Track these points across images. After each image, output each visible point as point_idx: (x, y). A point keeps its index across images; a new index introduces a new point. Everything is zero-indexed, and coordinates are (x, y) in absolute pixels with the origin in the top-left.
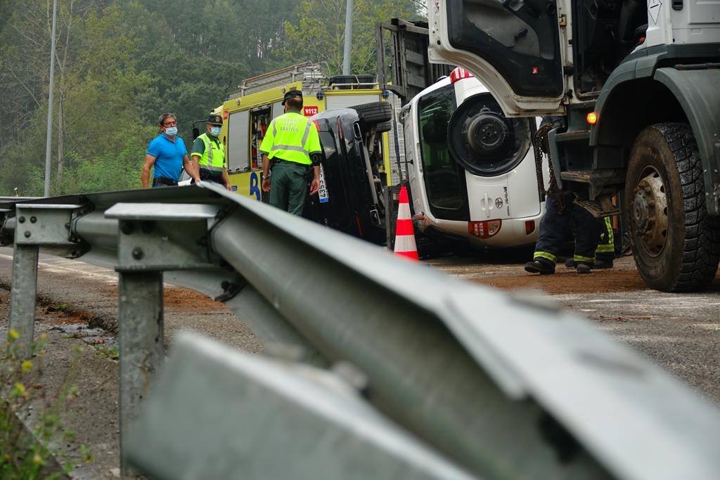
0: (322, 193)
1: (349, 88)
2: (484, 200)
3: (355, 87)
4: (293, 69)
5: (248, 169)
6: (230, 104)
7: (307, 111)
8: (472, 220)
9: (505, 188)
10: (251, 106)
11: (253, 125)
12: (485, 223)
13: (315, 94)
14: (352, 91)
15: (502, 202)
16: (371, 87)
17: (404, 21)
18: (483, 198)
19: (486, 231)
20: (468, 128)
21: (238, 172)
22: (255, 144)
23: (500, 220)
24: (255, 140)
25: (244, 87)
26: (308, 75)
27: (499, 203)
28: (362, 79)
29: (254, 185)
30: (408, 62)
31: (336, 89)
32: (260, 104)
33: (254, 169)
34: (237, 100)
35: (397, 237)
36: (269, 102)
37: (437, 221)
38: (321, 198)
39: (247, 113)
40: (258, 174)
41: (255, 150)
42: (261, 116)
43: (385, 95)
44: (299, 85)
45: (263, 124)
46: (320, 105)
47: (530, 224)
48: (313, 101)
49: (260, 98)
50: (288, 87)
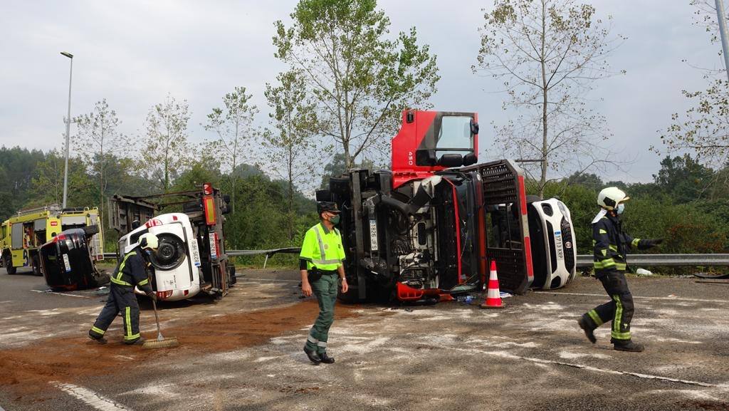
1: (72, 213)
2: (164, 281)
4: (45, 205)
5: (23, 248)
6: (13, 219)
7: (52, 224)
9: (174, 276)
10: (24, 221)
11: (25, 229)
12: (165, 292)
13: (56, 216)
14: (74, 214)
15: (173, 282)
16: (82, 213)
17: (119, 197)
19: (165, 296)
21: (17, 249)
22: (26, 237)
23: (172, 290)
25: (20, 213)
26: (52, 208)
27: (171, 283)
28: (78, 210)
29: (25, 255)
30: (121, 215)
31: (66, 214)
32: (28, 220)
33: (25, 248)
34: (16, 218)
39: (21, 224)
40: (28, 250)
41: (26, 240)
42: (29, 225)
43: (88, 216)
44: (48, 213)
45: (29, 229)
46: (59, 221)
47: (187, 292)
48: (55, 219)
49: (28, 217)
50: (42, 213)
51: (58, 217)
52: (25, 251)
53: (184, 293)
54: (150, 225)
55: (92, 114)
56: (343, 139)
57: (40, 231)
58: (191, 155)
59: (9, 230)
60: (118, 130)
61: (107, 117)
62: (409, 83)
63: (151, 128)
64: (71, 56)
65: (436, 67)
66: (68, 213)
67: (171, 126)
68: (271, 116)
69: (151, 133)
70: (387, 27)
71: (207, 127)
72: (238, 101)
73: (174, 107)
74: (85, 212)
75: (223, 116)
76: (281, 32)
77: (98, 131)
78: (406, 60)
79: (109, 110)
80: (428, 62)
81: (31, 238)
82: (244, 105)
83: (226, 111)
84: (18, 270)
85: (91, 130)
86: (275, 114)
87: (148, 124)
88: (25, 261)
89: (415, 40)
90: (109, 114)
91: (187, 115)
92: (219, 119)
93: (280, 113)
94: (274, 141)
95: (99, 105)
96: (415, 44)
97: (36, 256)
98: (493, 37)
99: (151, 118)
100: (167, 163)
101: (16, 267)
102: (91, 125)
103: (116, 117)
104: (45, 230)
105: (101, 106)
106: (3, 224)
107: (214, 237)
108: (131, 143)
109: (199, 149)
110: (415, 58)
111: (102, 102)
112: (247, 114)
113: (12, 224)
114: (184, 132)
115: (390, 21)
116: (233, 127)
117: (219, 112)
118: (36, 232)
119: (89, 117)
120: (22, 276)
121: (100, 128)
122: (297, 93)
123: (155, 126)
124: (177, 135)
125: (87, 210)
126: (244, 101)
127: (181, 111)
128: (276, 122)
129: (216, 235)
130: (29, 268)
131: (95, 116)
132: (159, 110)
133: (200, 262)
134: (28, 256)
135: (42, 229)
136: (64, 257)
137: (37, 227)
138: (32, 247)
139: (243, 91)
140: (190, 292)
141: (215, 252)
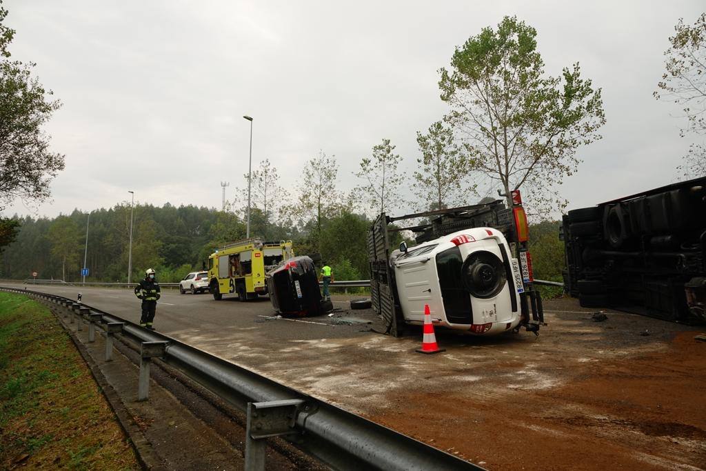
2: (484, 312)
4: (249, 239)
5: (228, 277)
6: (219, 252)
7: (256, 255)
8: (474, 324)
9: (495, 305)
11: (230, 261)
12: (482, 325)
13: (259, 248)
14: (272, 247)
15: (493, 313)
16: (279, 245)
19: (483, 330)
20: (472, 272)
21: (224, 278)
22: (231, 268)
23: (491, 323)
24: (231, 266)
27: (491, 314)
28: (276, 243)
29: (232, 283)
31: (267, 246)
32: (234, 253)
33: (231, 277)
34: (223, 251)
35: (424, 334)
36: (238, 252)
37: (451, 324)
39: (228, 256)
40: (234, 279)
41: (231, 270)
42: (234, 257)
43: (284, 248)
44: (253, 245)
45: (235, 260)
46: (261, 253)
47: (509, 325)
48: (258, 251)
49: (234, 250)
50: (247, 246)
51: (261, 250)
52: (231, 280)
53: (505, 326)
54: (461, 242)
55: (258, 172)
56: (501, 174)
57: (246, 262)
58: (338, 201)
59: (216, 262)
60: (278, 183)
61: (269, 173)
62: (577, 116)
63: (307, 179)
64: (251, 119)
65: (599, 100)
67: (324, 176)
68: (419, 161)
69: (308, 183)
70: (542, 68)
71: (358, 175)
72: (385, 150)
73: (325, 161)
74: (282, 245)
75: (372, 165)
76: (445, 76)
77: (263, 184)
78: (569, 94)
79: (271, 167)
80: (593, 94)
81: (236, 268)
82: (389, 155)
83: (374, 161)
84: (223, 297)
85: (258, 184)
86: (423, 159)
87: (304, 176)
88: (231, 289)
89: (578, 75)
90: (270, 171)
91: (335, 168)
92: (368, 168)
93: (428, 158)
94: (428, 182)
95: (262, 164)
96: (580, 78)
97: (241, 284)
98: (683, 59)
99: (306, 171)
100: (319, 208)
101: (221, 294)
102: (258, 180)
103: (275, 173)
104: (251, 261)
105: (265, 164)
106: (210, 257)
107: (525, 257)
108: (287, 194)
109: (346, 196)
110: (577, 93)
111: (265, 162)
112: (393, 161)
113: (218, 257)
114: (334, 181)
115: (543, 63)
116: (380, 174)
117: (366, 162)
118: (241, 263)
119: (256, 172)
120: (226, 302)
121: (264, 182)
122: (443, 139)
123: (310, 176)
124: (329, 184)
125: (283, 243)
126: (389, 151)
127: (330, 164)
128: (424, 166)
129: (528, 255)
130: (235, 295)
131: (260, 173)
132: (313, 164)
133: (522, 288)
134: (234, 284)
135: (248, 260)
136: (296, 284)
137: (243, 259)
138: (237, 277)
139: (387, 142)
140: (512, 325)
141: (528, 275)
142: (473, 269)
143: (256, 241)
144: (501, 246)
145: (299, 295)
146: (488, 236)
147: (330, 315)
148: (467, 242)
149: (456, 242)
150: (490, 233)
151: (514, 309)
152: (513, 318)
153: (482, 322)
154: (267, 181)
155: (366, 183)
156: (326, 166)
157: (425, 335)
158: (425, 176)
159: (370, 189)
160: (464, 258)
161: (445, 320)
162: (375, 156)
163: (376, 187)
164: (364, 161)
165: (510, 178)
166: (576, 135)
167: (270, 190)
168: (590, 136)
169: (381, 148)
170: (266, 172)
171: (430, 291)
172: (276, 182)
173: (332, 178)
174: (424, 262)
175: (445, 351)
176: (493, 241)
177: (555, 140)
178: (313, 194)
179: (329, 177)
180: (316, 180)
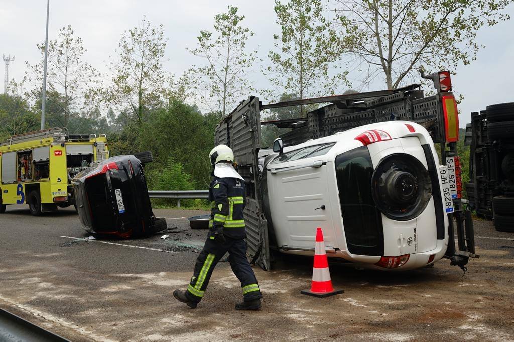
0: (121, 207)
1: (77, 141)
2: (400, 239)
3: (80, 141)
4: (46, 131)
5: (16, 182)
7: (56, 153)
8: (385, 255)
9: (415, 229)
10: (18, 149)
11: (19, 160)
13: (60, 144)
14: (79, 143)
15: (412, 241)
16: (88, 141)
18: (398, 238)
19: (397, 263)
20: (386, 183)
21: (8, 183)
22: (20, 169)
23: (409, 255)
24: (20, 167)
25: (11, 140)
28: (84, 137)
29: (20, 190)
31: (71, 141)
32: (24, 149)
33: (19, 182)
34: (7, 146)
36: (30, 148)
37: (353, 256)
38: (120, 210)
39: (15, 154)
40: (23, 185)
41: (20, 172)
42: (24, 155)
43: (95, 144)
44: (52, 139)
45: (25, 159)
46: (63, 150)
47: (432, 257)
48: (59, 147)
49: (23, 145)
50: (44, 140)
51: (63, 145)
52: (20, 186)
53: (428, 259)
54: (371, 140)
55: (56, 41)
57: (41, 161)
58: (166, 85)
60: (84, 58)
61: (72, 44)
63: (124, 55)
66: (73, 141)
67: (147, 52)
68: (275, 37)
69: (126, 60)
71: (194, 52)
72: (230, 21)
73: (150, 32)
74: (92, 140)
75: (213, 39)
77: (63, 58)
79: (74, 37)
81: (26, 170)
82: (236, 27)
83: (216, 35)
84: (7, 208)
85: (57, 58)
86: (280, 35)
87: (121, 50)
88: (20, 198)
90: (74, 41)
91: (163, 41)
92: (208, 43)
93: (287, 34)
94: (287, 64)
95: (63, 31)
97: (34, 192)
99: (123, 44)
100: (140, 94)
101: (5, 205)
102: (56, 53)
103: (81, 44)
104: (48, 161)
105: (66, 32)
107: (453, 164)
108: (96, 73)
109: (176, 80)
111: (67, 28)
112: (239, 36)
113: (1, 153)
114: (160, 58)
116: (224, 51)
117: (206, 35)
118: (34, 163)
119: (53, 42)
120: (14, 216)
121: (64, 56)
123: (128, 51)
124: (154, 62)
125: (94, 137)
126: (235, 23)
127: (156, 36)
128: (282, 44)
129: (457, 161)
130: (25, 206)
131: (59, 44)
132: (133, 34)
133: (452, 206)
134: (24, 191)
135: (44, 159)
136: (117, 194)
137: (37, 157)
138: (29, 182)
139: (234, 11)
140: (436, 258)
141: (455, 189)
142: (387, 179)
143: (56, 134)
144: (426, 148)
145: (121, 208)
146: (409, 132)
147: (164, 237)
148: (380, 140)
149: (364, 140)
150: (411, 129)
151: (440, 236)
152: (438, 248)
153: (396, 254)
154: (69, 55)
155: (205, 63)
156: (151, 38)
157: (316, 271)
158: (284, 57)
159: (210, 71)
160: (376, 163)
161: (344, 249)
162: (217, 28)
163: (218, 69)
164: (202, 33)
165: (394, 64)
166: (478, 12)
167: (73, 67)
168: (495, 15)
169: (225, 17)
170: (68, 42)
171: (323, 208)
172: (82, 57)
173: (159, 54)
174: (316, 167)
175: (342, 292)
176: (415, 140)
177: (451, 18)
178: (132, 74)
179: (154, 53)
180: (136, 56)
